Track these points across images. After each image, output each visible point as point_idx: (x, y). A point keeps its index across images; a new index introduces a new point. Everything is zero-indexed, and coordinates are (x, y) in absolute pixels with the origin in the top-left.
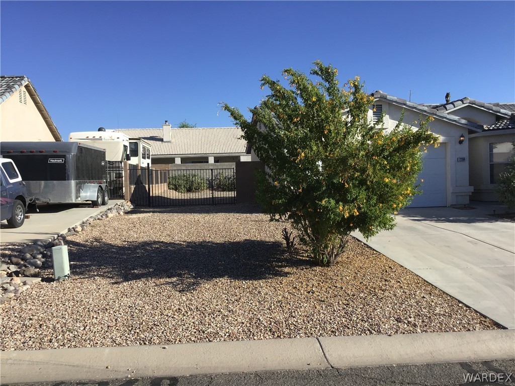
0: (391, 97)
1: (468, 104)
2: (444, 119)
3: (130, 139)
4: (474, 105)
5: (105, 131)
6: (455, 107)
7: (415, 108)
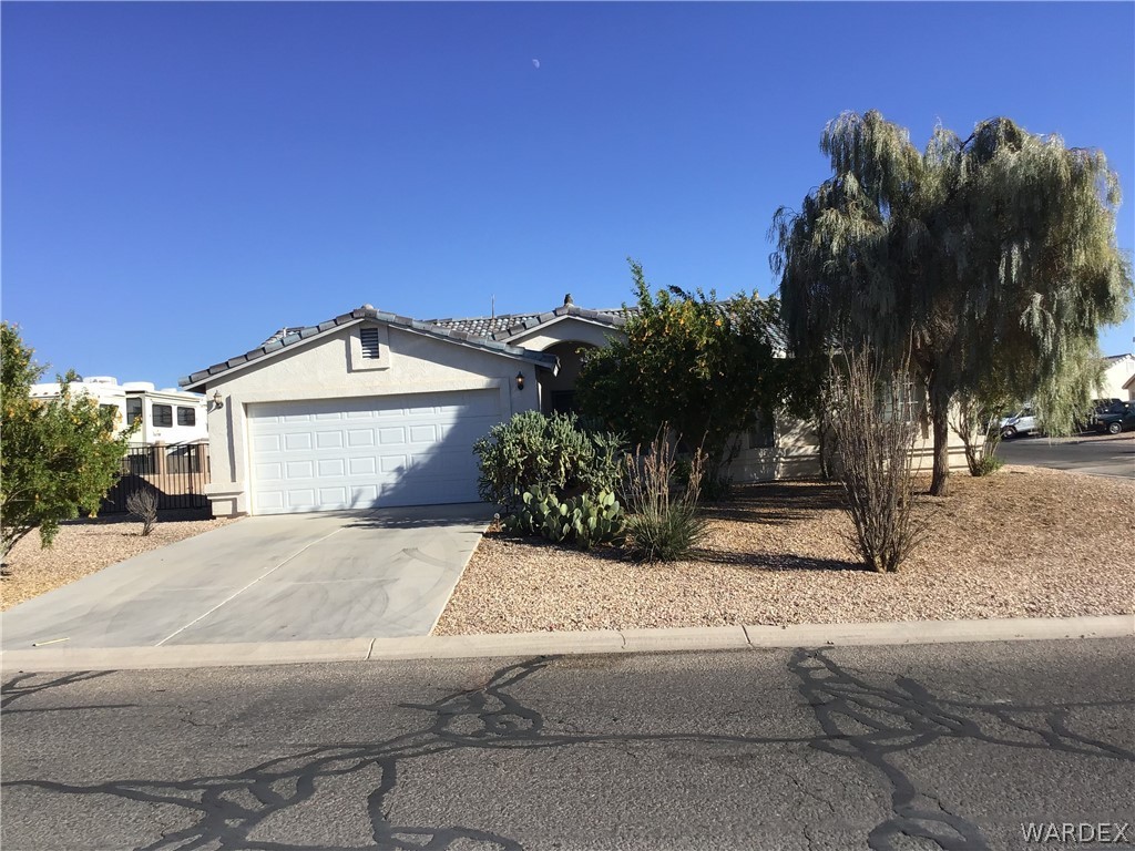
0: (384, 315)
1: (566, 316)
2: (482, 349)
3: (128, 393)
4: (577, 318)
5: (81, 381)
6: (541, 323)
7: (428, 332)
